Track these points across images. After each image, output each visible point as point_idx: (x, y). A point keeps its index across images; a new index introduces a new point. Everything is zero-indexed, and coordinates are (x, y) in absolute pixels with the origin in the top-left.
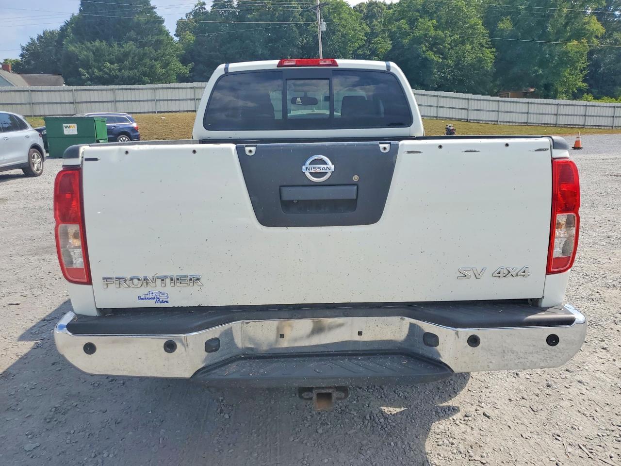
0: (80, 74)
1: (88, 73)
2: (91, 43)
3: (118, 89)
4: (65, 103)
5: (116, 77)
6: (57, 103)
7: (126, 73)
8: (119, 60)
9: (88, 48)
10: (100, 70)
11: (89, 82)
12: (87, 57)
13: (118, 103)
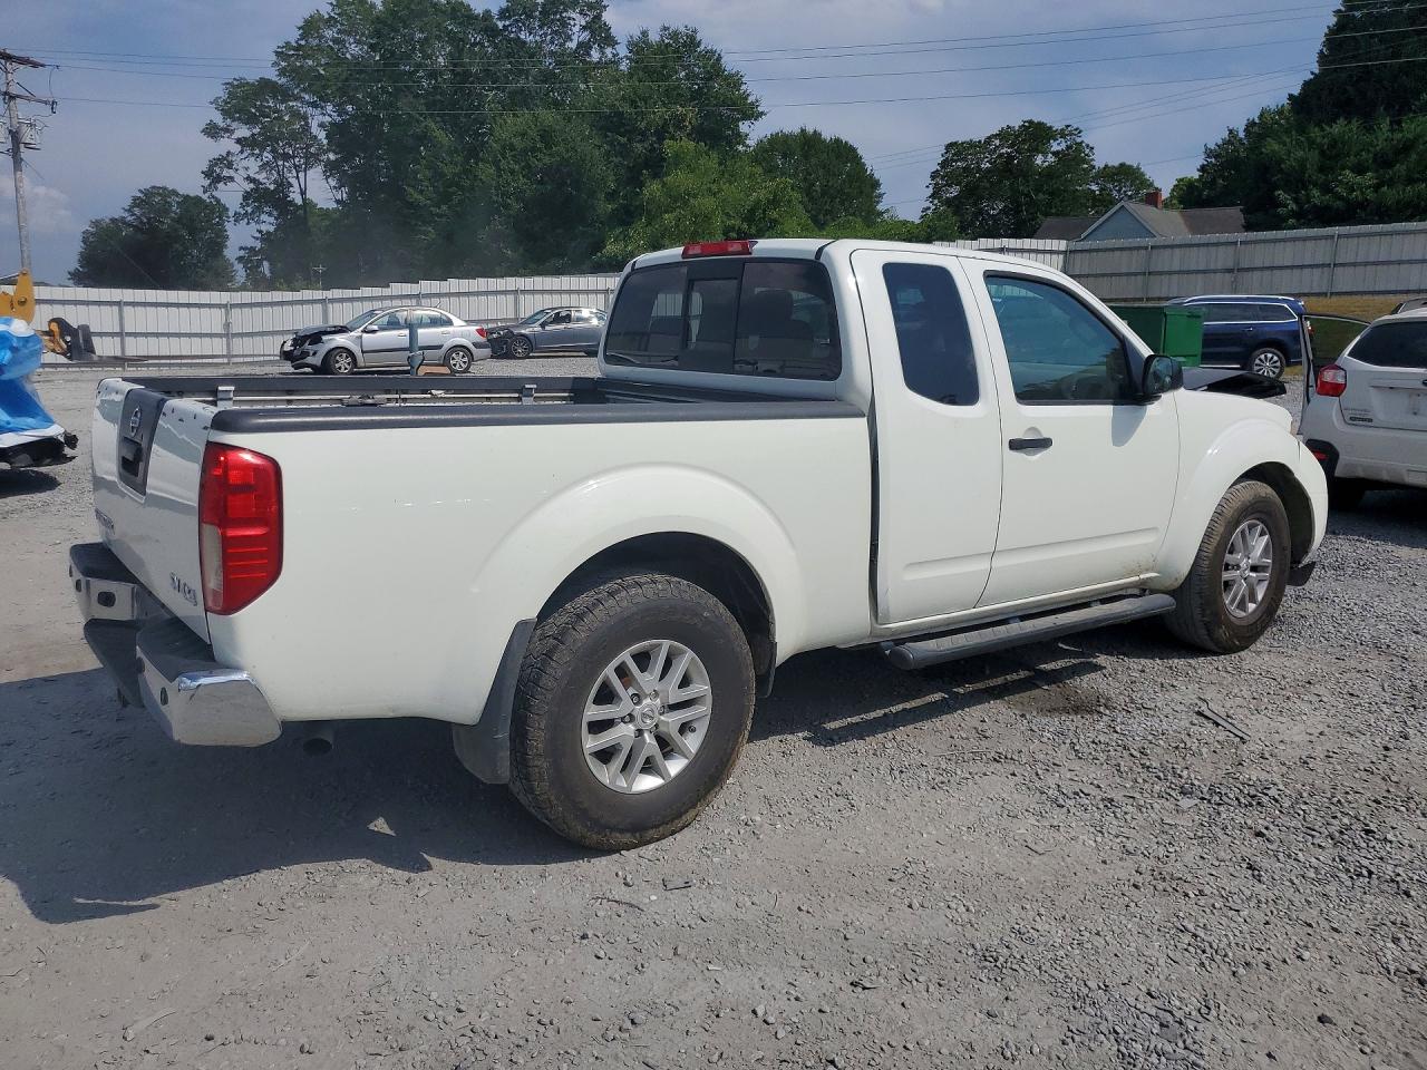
0: (1277, 204)
1: (1296, 200)
2: (1323, 130)
3: (1348, 236)
4: (1215, 271)
5: (1363, 205)
6: (1198, 272)
7: (1390, 195)
8: (1384, 162)
9: (1311, 142)
10: (1326, 189)
11: (1291, 221)
12: (1302, 163)
13: (1339, 270)
